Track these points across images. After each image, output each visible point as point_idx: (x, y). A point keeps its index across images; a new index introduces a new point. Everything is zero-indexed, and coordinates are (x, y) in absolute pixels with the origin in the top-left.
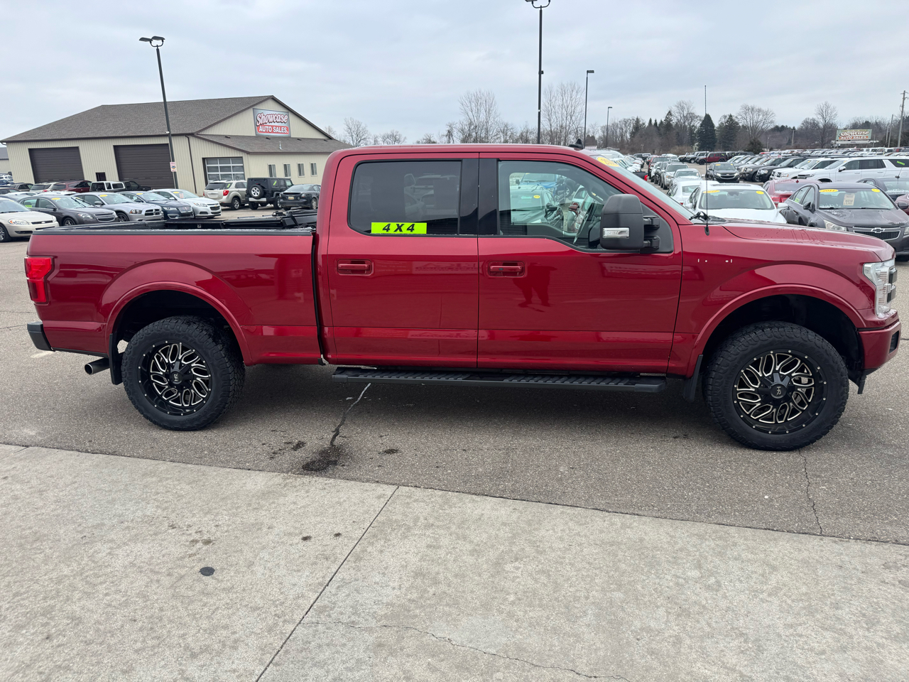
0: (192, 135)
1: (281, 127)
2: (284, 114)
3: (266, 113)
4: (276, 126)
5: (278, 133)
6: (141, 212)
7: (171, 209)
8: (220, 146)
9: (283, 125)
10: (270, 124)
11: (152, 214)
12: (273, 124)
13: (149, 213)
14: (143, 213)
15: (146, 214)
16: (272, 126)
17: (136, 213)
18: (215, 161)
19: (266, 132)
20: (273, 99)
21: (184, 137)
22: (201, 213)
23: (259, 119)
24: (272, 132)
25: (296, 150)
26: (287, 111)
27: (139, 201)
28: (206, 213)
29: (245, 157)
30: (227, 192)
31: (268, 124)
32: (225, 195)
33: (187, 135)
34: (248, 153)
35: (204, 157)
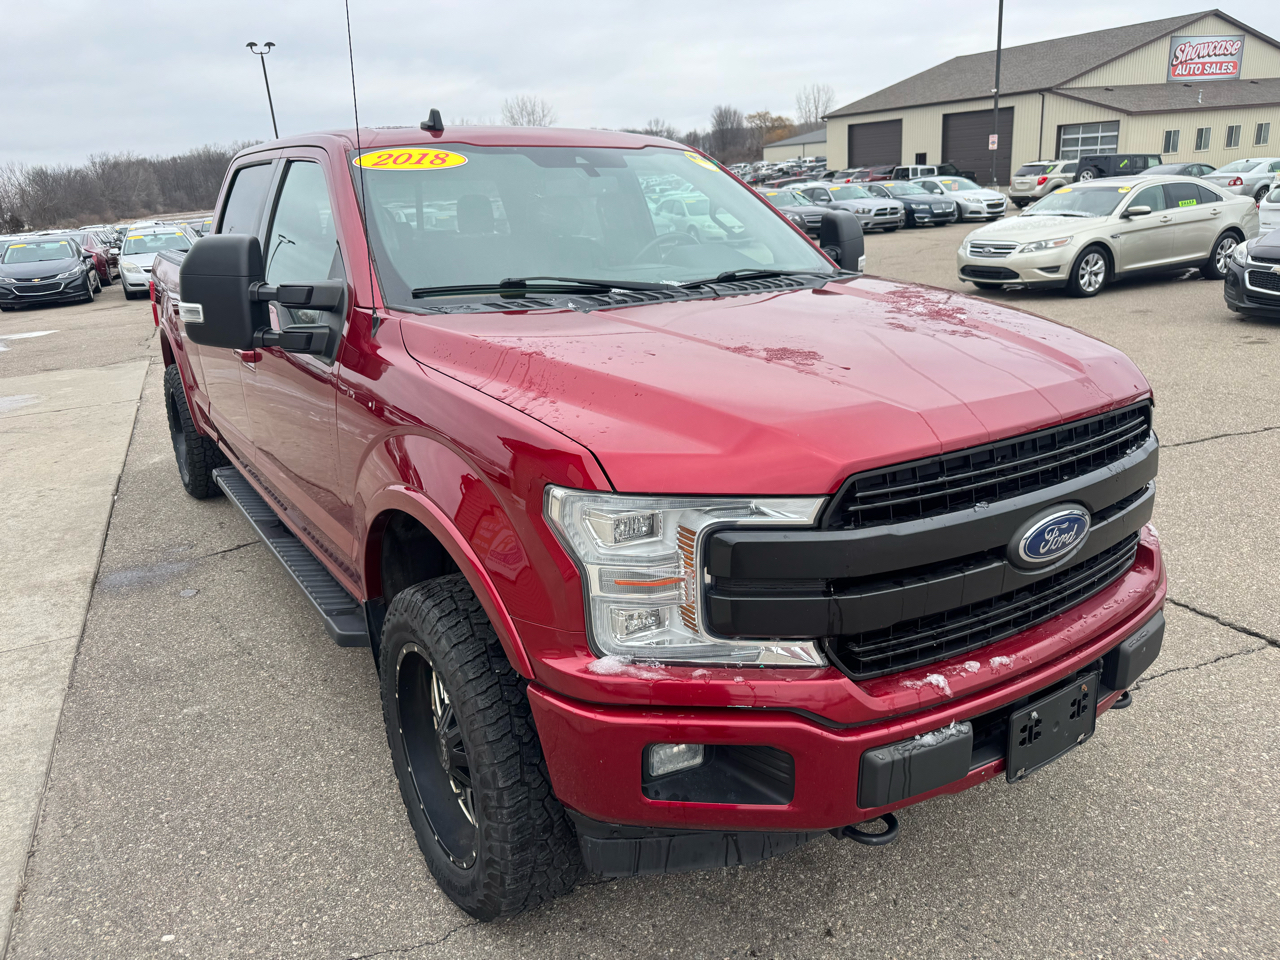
0: (1049, 90)
1: (1222, 63)
2: (1234, 39)
3: (1194, 41)
4: (1211, 63)
5: (1213, 74)
6: (870, 211)
7: (922, 207)
8: (1088, 105)
9: (1229, 58)
10: (1202, 60)
11: (885, 214)
12: (1207, 59)
13: (881, 212)
14: (872, 213)
15: (876, 215)
16: (1204, 64)
17: (864, 212)
18: (1076, 130)
19: (1189, 74)
20: (1218, 15)
21: (1038, 95)
22: (972, 212)
23: (1179, 53)
24: (1202, 73)
25: (1232, 102)
26: (1240, 33)
27: (883, 194)
28: (979, 213)
29: (1124, 120)
30: (1045, 179)
31: (1197, 60)
32: (1040, 183)
33: (1041, 91)
34: (1129, 113)
35: (1061, 124)
